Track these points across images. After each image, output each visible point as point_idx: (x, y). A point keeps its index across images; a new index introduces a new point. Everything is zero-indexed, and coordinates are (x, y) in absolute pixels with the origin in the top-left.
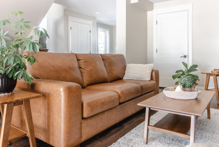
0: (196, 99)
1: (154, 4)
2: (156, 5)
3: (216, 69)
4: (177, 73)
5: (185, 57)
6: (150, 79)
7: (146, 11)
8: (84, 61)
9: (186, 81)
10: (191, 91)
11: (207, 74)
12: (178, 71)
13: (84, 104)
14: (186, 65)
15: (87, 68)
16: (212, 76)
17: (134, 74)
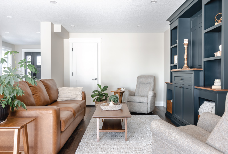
0: (121, 109)
1: (70, 33)
2: (71, 34)
3: (119, 88)
4: (94, 93)
5: (96, 79)
6: (82, 99)
7: (63, 39)
8: (34, 88)
9: (115, 98)
10: (117, 104)
11: (115, 92)
12: (94, 91)
13: (62, 122)
14: (99, 86)
15: (37, 94)
16: (118, 93)
17: (67, 96)
